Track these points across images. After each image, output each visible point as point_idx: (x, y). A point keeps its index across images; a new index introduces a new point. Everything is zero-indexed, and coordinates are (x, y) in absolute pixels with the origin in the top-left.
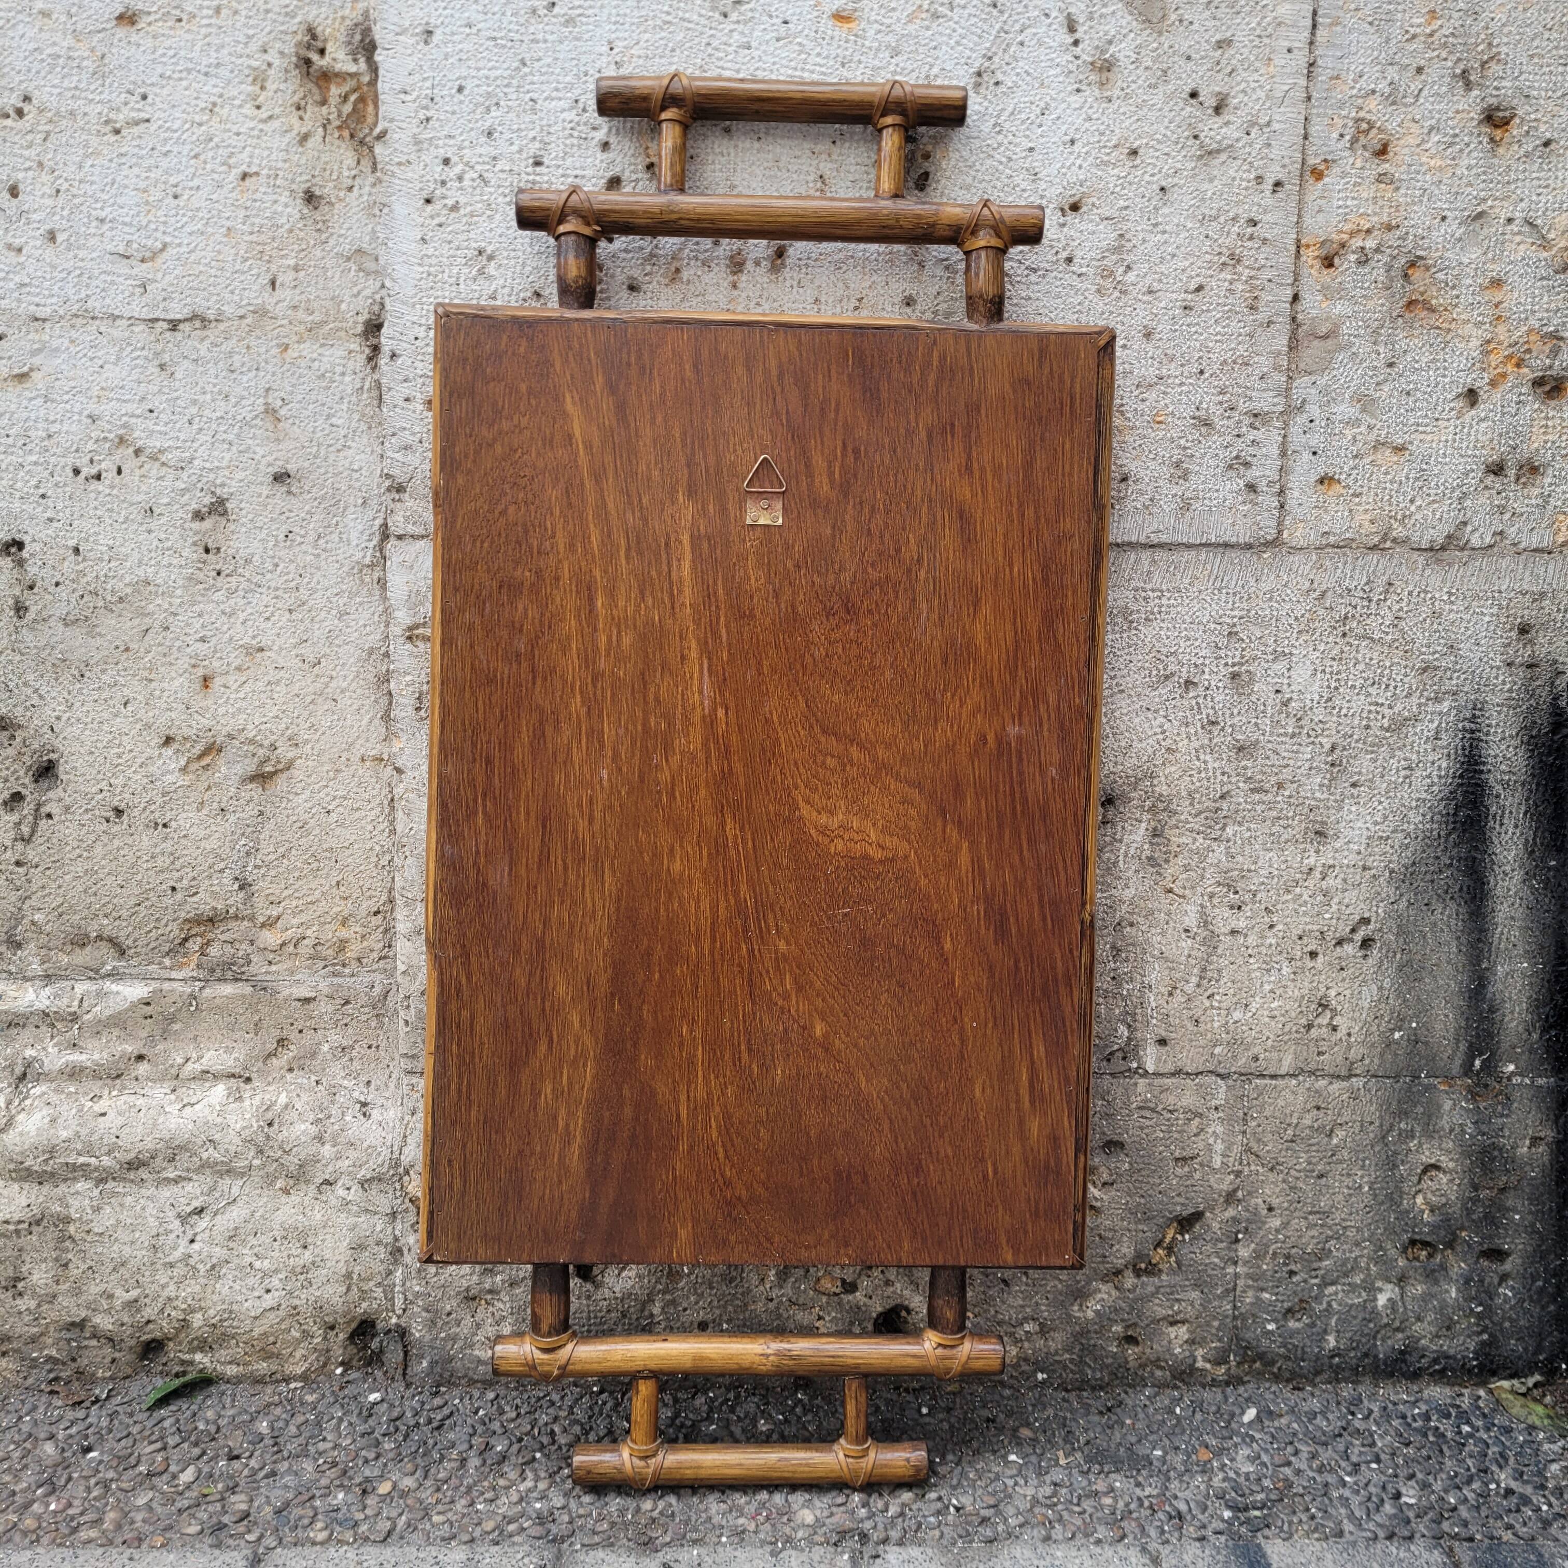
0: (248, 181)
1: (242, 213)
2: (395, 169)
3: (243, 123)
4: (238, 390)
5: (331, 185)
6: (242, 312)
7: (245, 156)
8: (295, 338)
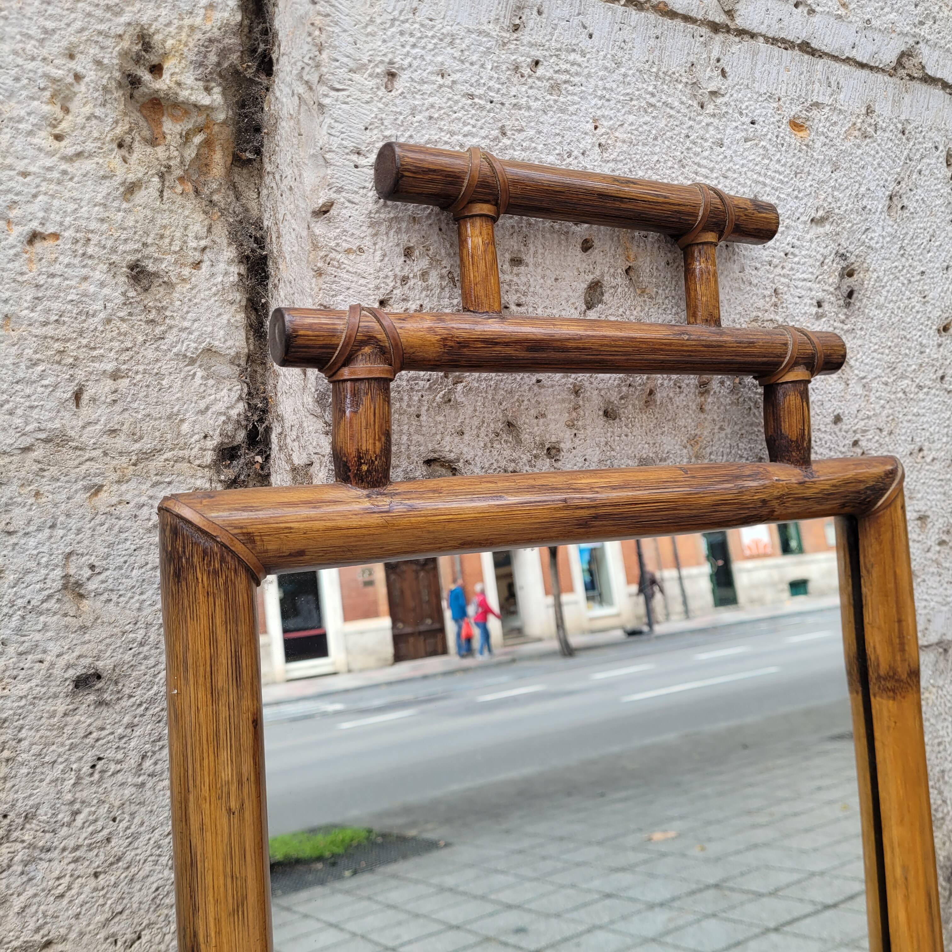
0: (39, 246)
1: (29, 294)
2: (341, 257)
3: (34, 159)
4: (21, 561)
5: (171, 258)
6: (27, 441)
7: (36, 207)
8: (114, 477)
